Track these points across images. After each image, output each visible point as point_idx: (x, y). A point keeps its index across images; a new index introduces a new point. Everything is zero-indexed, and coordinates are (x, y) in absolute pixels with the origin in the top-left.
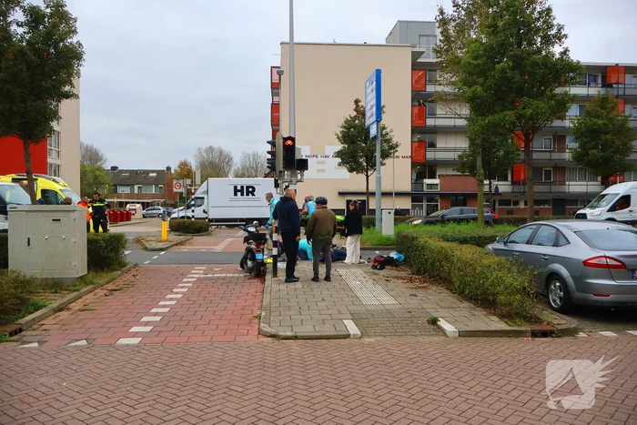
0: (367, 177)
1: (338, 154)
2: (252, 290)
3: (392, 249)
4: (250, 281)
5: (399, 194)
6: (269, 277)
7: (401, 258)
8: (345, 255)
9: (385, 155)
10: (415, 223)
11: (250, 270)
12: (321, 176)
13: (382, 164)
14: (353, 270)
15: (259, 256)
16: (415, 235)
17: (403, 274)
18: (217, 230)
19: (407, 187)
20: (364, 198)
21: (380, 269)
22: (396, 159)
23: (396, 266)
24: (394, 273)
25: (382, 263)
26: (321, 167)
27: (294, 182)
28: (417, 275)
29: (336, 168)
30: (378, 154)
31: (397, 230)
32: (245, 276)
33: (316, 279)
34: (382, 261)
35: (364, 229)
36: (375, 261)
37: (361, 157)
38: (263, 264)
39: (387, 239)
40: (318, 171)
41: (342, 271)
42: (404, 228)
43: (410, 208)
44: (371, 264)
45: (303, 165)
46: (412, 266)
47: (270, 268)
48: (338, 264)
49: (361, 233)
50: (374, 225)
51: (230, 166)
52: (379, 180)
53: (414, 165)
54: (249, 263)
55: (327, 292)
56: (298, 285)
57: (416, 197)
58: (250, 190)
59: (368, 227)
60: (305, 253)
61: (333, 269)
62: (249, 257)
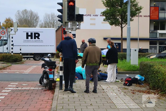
0: (122, 28)
1: (104, 14)
2: (46, 98)
3: (137, 74)
4: (45, 92)
5: (142, 40)
6: (57, 90)
7: (142, 79)
8: (107, 77)
9: (133, 14)
10: (152, 57)
11: (46, 85)
12: (93, 27)
13: (131, 20)
14: (111, 86)
15: (51, 76)
16: (151, 64)
17: (143, 89)
18: (27, 61)
19: (147, 35)
20: (119, 42)
21: (128, 86)
22: (140, 18)
23: (139, 84)
24: (138, 88)
25: (130, 82)
26: (92, 22)
27: (74, 29)
28: (153, 90)
29: (102, 23)
30: (128, 14)
31: (140, 61)
32: (42, 89)
33: (87, 91)
34: (130, 81)
35: (119, 61)
36: (126, 80)
37: (118, 15)
38: (54, 81)
39: (134, 67)
40: (91, 24)
41: (104, 87)
42: (145, 60)
43: (148, 48)
44: (123, 82)
45: (80, 18)
46: (149, 84)
47: (58, 84)
48: (102, 82)
49: (117, 62)
50: (126, 58)
51: (38, 22)
52: (129, 29)
53: (151, 21)
54: (45, 81)
55: (94, 100)
56: (76, 95)
57: (152, 42)
58: (37, 35)
59: (122, 59)
60: (81, 75)
61: (98, 86)
62: (45, 76)
